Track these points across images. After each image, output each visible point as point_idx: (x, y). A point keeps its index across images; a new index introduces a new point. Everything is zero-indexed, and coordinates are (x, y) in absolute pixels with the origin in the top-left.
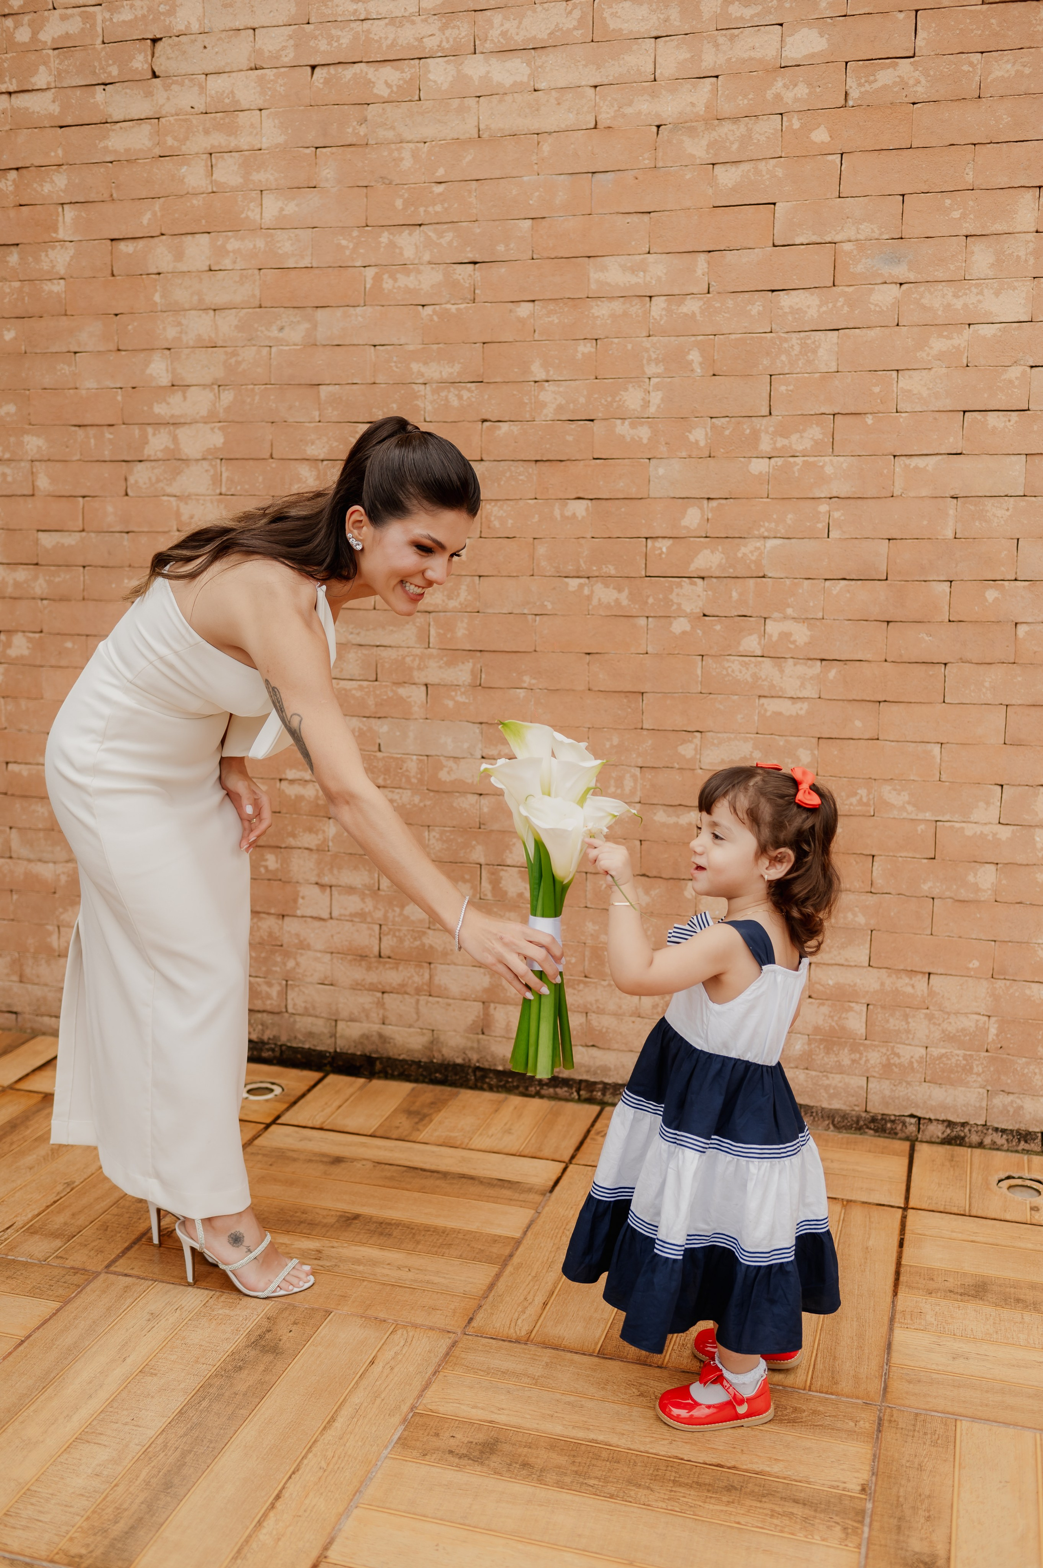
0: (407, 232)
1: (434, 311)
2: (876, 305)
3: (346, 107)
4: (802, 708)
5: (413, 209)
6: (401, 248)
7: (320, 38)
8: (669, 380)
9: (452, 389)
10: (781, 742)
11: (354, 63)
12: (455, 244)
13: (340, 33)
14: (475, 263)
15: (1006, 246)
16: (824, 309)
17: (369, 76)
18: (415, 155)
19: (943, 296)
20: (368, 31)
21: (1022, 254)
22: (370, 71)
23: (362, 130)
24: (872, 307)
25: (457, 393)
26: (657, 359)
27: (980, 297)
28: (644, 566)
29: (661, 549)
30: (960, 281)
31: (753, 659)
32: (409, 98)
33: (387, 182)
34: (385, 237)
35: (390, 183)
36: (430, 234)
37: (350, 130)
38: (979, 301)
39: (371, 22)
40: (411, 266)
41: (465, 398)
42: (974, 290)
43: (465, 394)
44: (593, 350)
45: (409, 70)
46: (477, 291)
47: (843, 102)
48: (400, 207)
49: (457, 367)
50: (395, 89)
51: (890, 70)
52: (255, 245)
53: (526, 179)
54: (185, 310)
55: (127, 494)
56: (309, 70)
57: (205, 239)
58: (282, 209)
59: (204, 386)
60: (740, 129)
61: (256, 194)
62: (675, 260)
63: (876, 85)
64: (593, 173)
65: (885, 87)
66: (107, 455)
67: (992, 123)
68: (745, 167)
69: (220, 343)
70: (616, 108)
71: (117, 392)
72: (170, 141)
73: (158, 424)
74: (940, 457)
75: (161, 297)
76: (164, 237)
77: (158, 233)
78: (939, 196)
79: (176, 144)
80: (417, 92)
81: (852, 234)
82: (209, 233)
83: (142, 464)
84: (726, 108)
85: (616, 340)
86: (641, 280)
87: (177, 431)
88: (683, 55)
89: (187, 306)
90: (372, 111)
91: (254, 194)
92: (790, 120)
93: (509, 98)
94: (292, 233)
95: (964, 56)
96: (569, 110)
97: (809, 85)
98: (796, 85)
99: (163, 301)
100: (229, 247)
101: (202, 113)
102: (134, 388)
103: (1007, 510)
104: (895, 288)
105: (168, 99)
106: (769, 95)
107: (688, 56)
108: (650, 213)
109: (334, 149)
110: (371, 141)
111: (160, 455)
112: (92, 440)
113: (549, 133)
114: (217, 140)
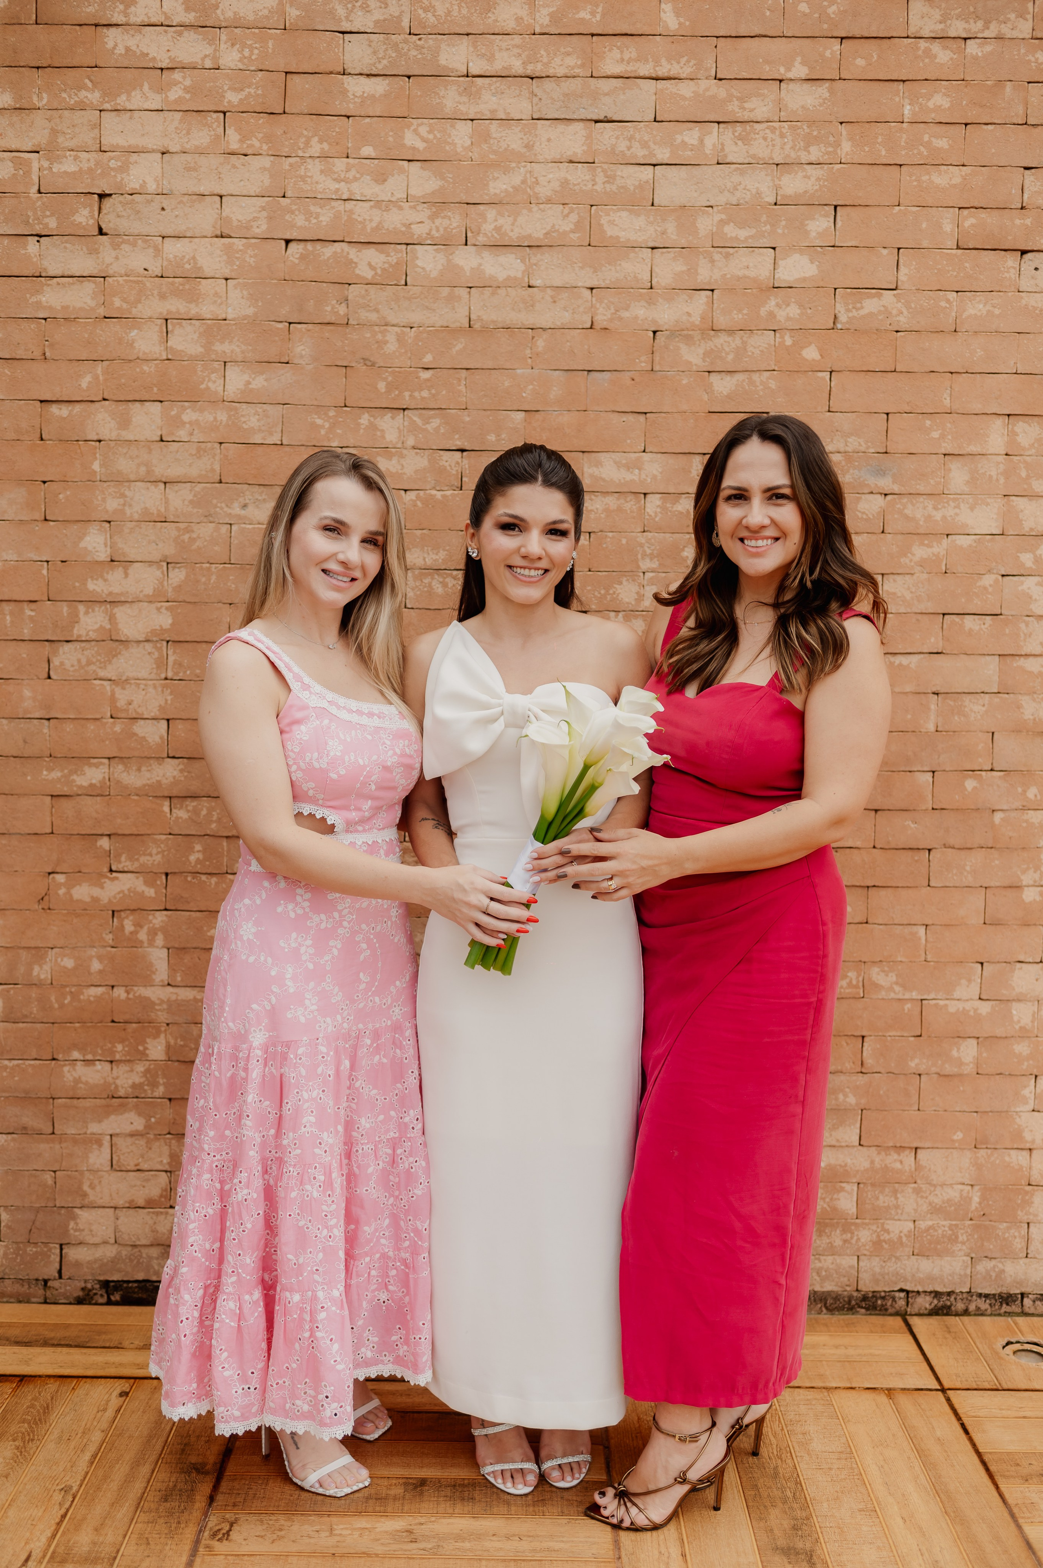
0: (390, 415)
1: (418, 497)
2: (863, 513)
3: (325, 285)
5: (397, 392)
6: (383, 431)
7: (297, 213)
8: (664, 575)
9: (436, 576)
11: (334, 241)
12: (442, 431)
13: (319, 210)
14: (463, 451)
15: (980, 465)
17: (351, 256)
18: (400, 339)
19: (925, 508)
20: (351, 212)
21: (994, 473)
22: (352, 252)
23: (342, 310)
24: (860, 515)
25: (441, 580)
26: (651, 554)
27: (957, 511)
30: (938, 495)
32: (395, 282)
33: (369, 363)
34: (365, 419)
35: (372, 365)
36: (415, 418)
37: (329, 308)
38: (957, 514)
39: (354, 202)
40: (393, 450)
41: (450, 585)
42: (952, 504)
44: (587, 543)
45: (395, 255)
46: (465, 480)
47: (831, 325)
48: (383, 390)
49: (442, 555)
50: (379, 271)
51: (875, 300)
52: (215, 418)
53: (519, 371)
54: (129, 481)
55: (49, 677)
56: (283, 243)
57: (156, 408)
58: (248, 383)
59: (151, 563)
60: (736, 341)
61: (218, 365)
62: (671, 460)
63: (862, 312)
64: (589, 371)
65: (871, 314)
66: (26, 633)
67: (968, 355)
68: (740, 377)
69: (171, 518)
70: (613, 311)
71: (42, 566)
72: (117, 302)
73: (93, 602)
74: (922, 656)
75: (101, 466)
76: (107, 402)
77: (100, 398)
78: (921, 416)
79: (125, 306)
80: (404, 277)
81: (841, 446)
82: (161, 402)
83: (70, 645)
84: (721, 321)
85: (610, 534)
86: (636, 478)
87: (116, 610)
88: (680, 267)
89: (132, 477)
90: (353, 292)
91: (216, 365)
92: (782, 337)
93: (502, 292)
94: (259, 408)
95: (941, 293)
96: (565, 309)
97: (801, 306)
98: (788, 305)
99: (103, 470)
100: (185, 418)
101: (157, 276)
102: (62, 562)
103: (984, 705)
104: (880, 498)
105: (117, 258)
106: (763, 312)
107: (684, 268)
108: (646, 413)
109: (310, 326)
110: (351, 322)
111: (93, 635)
112: (8, 618)
113: (544, 329)
114: (174, 305)
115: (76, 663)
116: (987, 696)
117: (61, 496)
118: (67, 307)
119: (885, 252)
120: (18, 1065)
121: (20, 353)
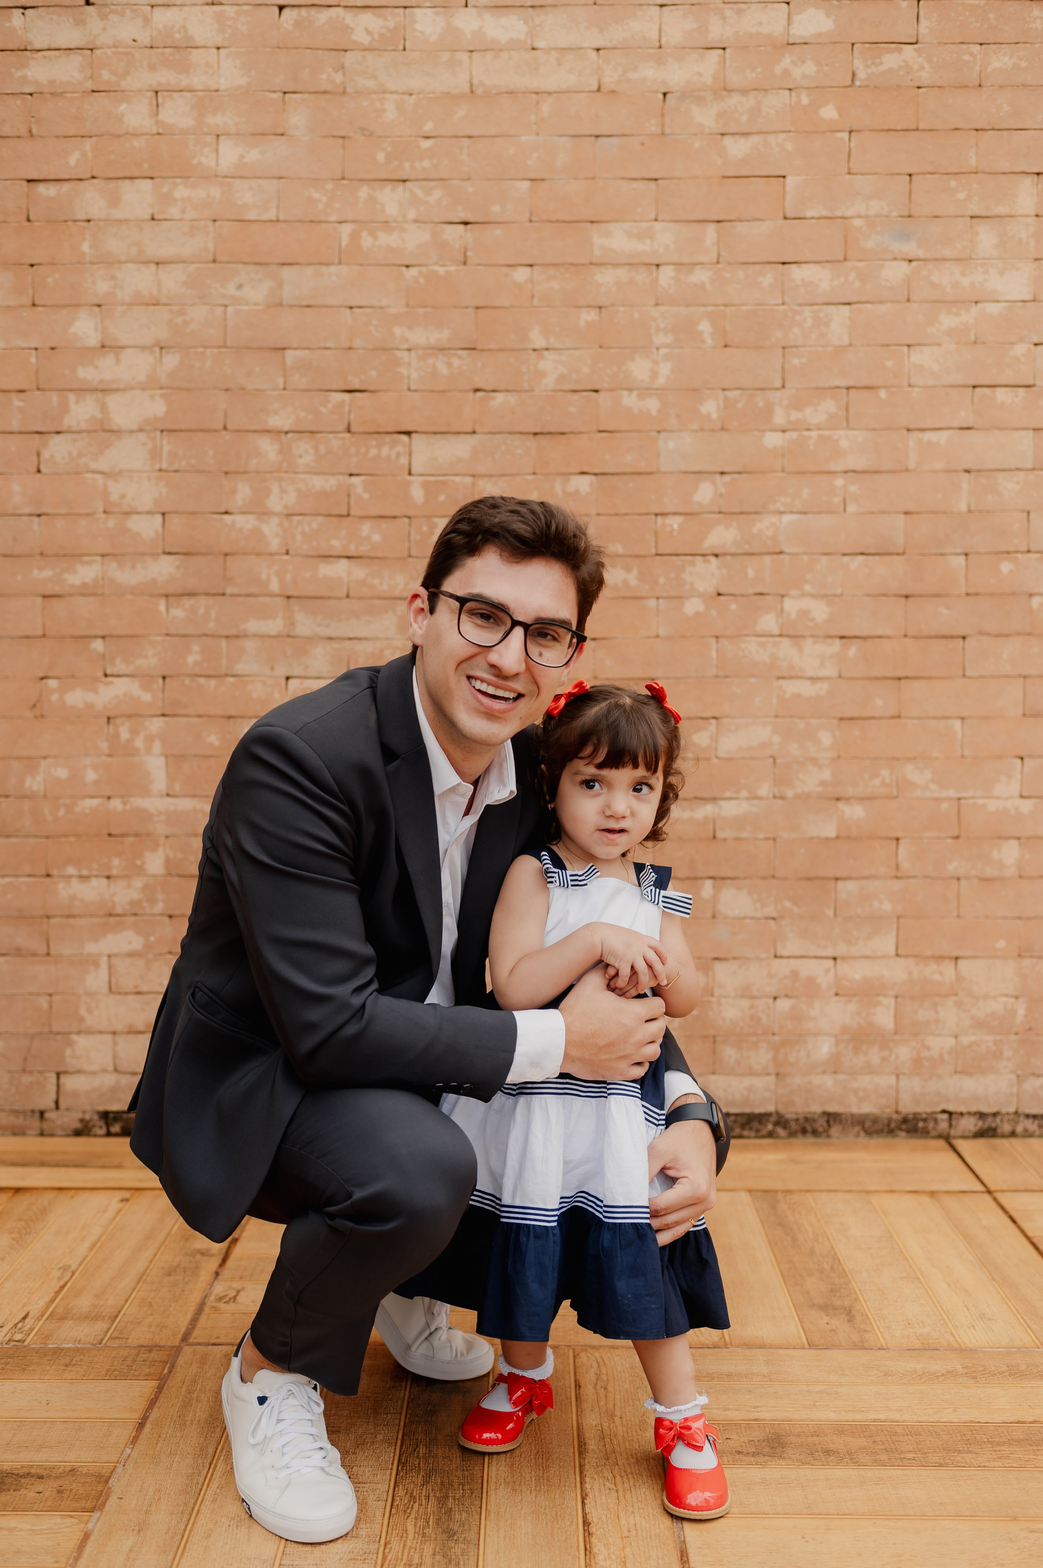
0: (389, 187)
1: (420, 273)
2: (887, 281)
3: (320, 52)
4: (822, 688)
5: (396, 163)
6: (382, 204)
8: (679, 350)
9: (440, 356)
10: (801, 725)
11: (330, 6)
12: (444, 203)
14: (466, 223)
15: (1008, 228)
16: (836, 283)
17: (347, 21)
18: (399, 107)
19: (951, 274)
21: (1024, 236)
22: (348, 17)
23: (338, 78)
24: (883, 282)
25: (446, 359)
26: (665, 328)
27: (985, 276)
28: (653, 543)
29: (671, 526)
30: (965, 260)
31: (771, 639)
32: (393, 47)
33: (367, 133)
34: (364, 192)
35: (371, 135)
36: (416, 190)
37: (324, 77)
38: (985, 280)
40: (394, 224)
41: (455, 365)
42: (980, 270)
43: (456, 362)
44: (597, 318)
45: (393, 19)
46: (469, 254)
47: (849, 82)
48: (383, 161)
49: (447, 333)
50: (376, 36)
51: (894, 55)
52: (208, 195)
53: (524, 138)
54: (120, 262)
55: (39, 471)
56: (276, 10)
57: (147, 185)
58: (242, 157)
59: (143, 348)
60: (750, 102)
61: (211, 139)
62: (684, 229)
63: (882, 68)
64: (597, 136)
65: (890, 70)
66: (15, 425)
67: (993, 110)
68: (755, 139)
69: (164, 300)
70: (620, 72)
71: (31, 353)
72: (106, 75)
73: (84, 390)
74: (951, 432)
75: (90, 247)
76: (95, 181)
77: (88, 175)
78: (945, 177)
79: (113, 79)
80: (402, 42)
81: (862, 211)
82: (152, 178)
83: (60, 436)
84: (734, 80)
85: (622, 309)
86: (648, 248)
87: (107, 398)
88: (689, 24)
89: (123, 258)
90: (350, 59)
91: (208, 138)
92: (798, 96)
93: (504, 55)
94: (254, 183)
95: (964, 46)
96: (570, 72)
97: (817, 63)
98: (804, 63)
99: (93, 252)
100: (177, 194)
101: (146, 47)
102: (52, 349)
103: (1018, 483)
104: (904, 265)
105: (104, 29)
106: (778, 70)
107: (695, 26)
108: (656, 180)
109: (306, 96)
110: (348, 90)
111: (84, 426)
113: (549, 93)
114: (165, 77)
115: (66, 456)
116: (1022, 474)
117: (50, 280)
118: (54, 81)
119: (904, 4)
120: (11, 883)
121: (6, 131)
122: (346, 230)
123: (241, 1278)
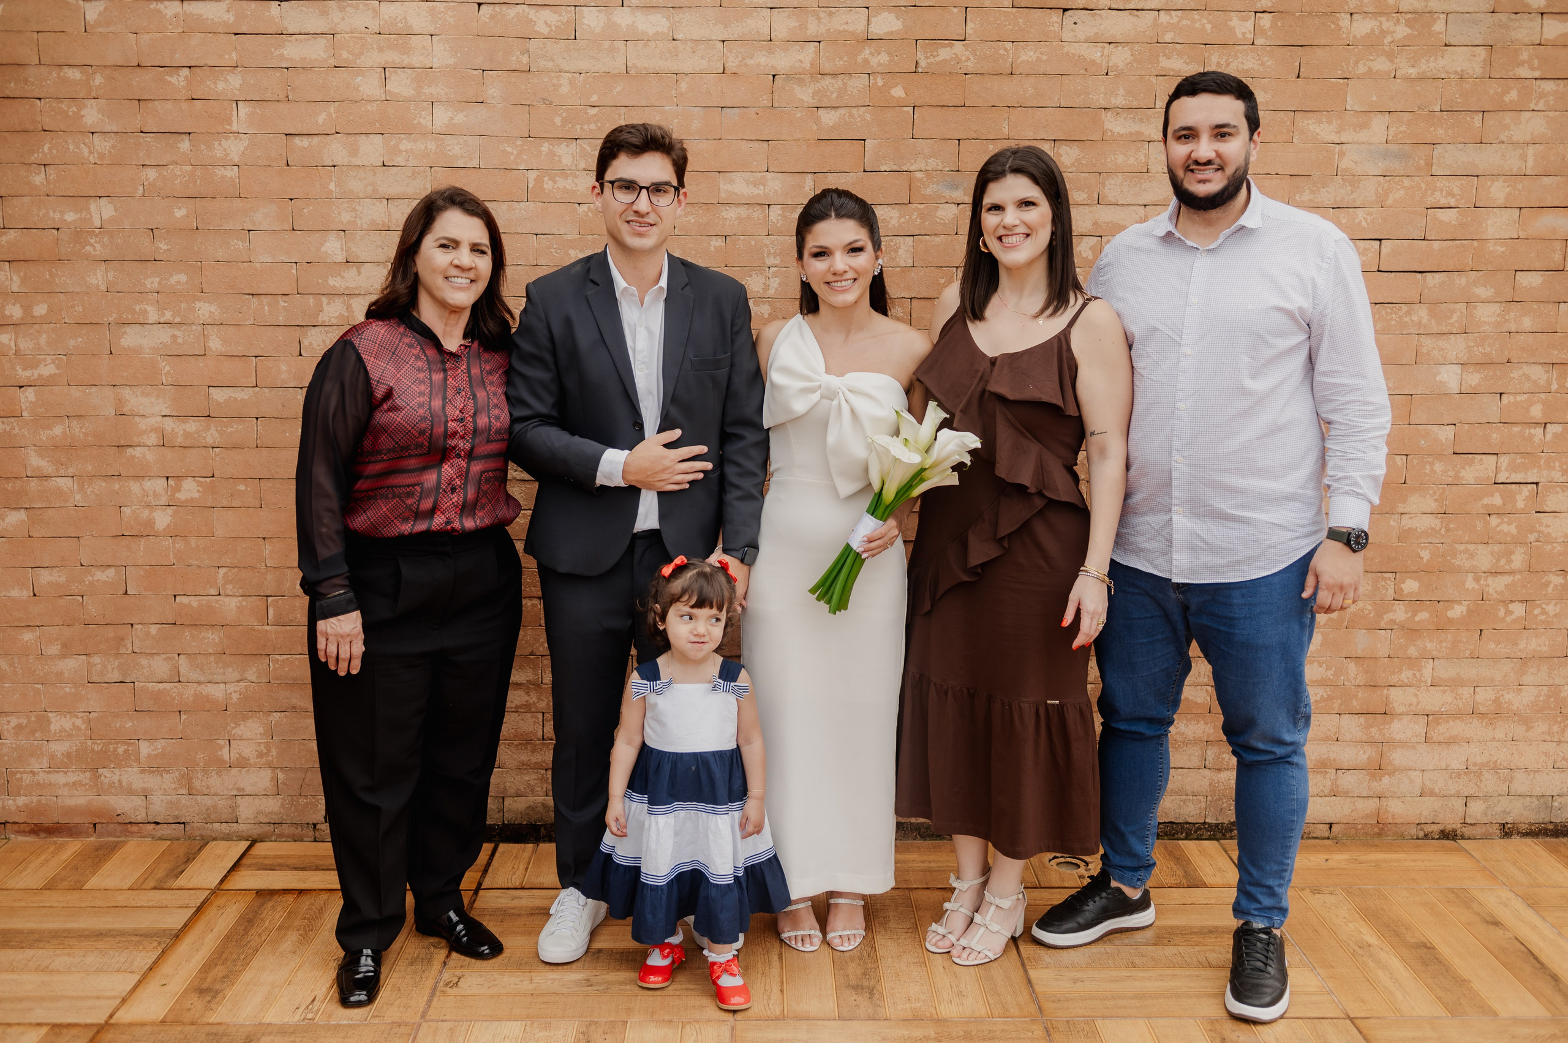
0: (565, 143)
1: (589, 209)
2: (941, 219)
3: (510, 39)
5: (570, 125)
6: (560, 156)
8: (784, 269)
11: (517, 4)
16: (903, 220)
17: (531, 16)
18: (571, 83)
22: (532, 13)
23: (525, 59)
24: (938, 220)
26: (775, 253)
32: (566, 37)
33: (547, 102)
34: (545, 147)
35: (551, 104)
36: (585, 146)
37: (514, 58)
40: (568, 172)
44: (723, 244)
45: (566, 15)
47: (915, 69)
48: (559, 124)
50: (553, 28)
51: (948, 49)
52: (426, 147)
53: (667, 108)
54: (359, 198)
55: (301, 355)
56: (476, 6)
57: (379, 139)
58: (452, 119)
59: (378, 263)
60: (838, 83)
61: (428, 105)
62: (789, 178)
63: (938, 59)
64: (723, 107)
65: (945, 60)
66: (281, 320)
67: (1021, 93)
68: (842, 111)
70: (740, 59)
71: (292, 266)
72: (345, 54)
73: (333, 295)
75: (336, 186)
76: (339, 135)
77: (334, 131)
78: (985, 142)
79: (351, 57)
80: (573, 33)
81: (923, 166)
82: (382, 134)
83: (316, 330)
84: (827, 67)
85: (742, 238)
86: (761, 192)
87: (352, 301)
88: (793, 23)
89: (361, 195)
90: (533, 45)
91: (425, 104)
92: (875, 79)
93: (652, 44)
94: (461, 139)
95: (1000, 43)
96: (702, 57)
97: (889, 54)
98: (879, 54)
99: (338, 189)
100: (402, 147)
101: (376, 33)
102: (308, 263)
104: (954, 207)
105: (343, 19)
106: (860, 59)
107: (797, 24)
108: (768, 141)
109: (500, 73)
110: (532, 69)
111: (334, 321)
112: (266, 308)
113: (686, 74)
114: (391, 57)
115: (321, 344)
117: (305, 210)
118: (305, 59)
119: (955, 10)
120: (287, 659)
121: (268, 96)
122: (532, 175)
123: (462, 967)
